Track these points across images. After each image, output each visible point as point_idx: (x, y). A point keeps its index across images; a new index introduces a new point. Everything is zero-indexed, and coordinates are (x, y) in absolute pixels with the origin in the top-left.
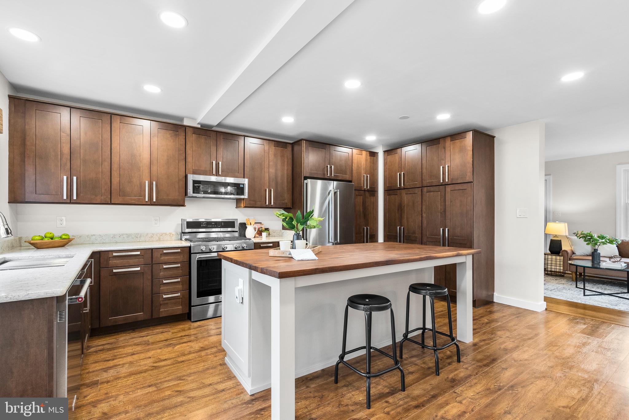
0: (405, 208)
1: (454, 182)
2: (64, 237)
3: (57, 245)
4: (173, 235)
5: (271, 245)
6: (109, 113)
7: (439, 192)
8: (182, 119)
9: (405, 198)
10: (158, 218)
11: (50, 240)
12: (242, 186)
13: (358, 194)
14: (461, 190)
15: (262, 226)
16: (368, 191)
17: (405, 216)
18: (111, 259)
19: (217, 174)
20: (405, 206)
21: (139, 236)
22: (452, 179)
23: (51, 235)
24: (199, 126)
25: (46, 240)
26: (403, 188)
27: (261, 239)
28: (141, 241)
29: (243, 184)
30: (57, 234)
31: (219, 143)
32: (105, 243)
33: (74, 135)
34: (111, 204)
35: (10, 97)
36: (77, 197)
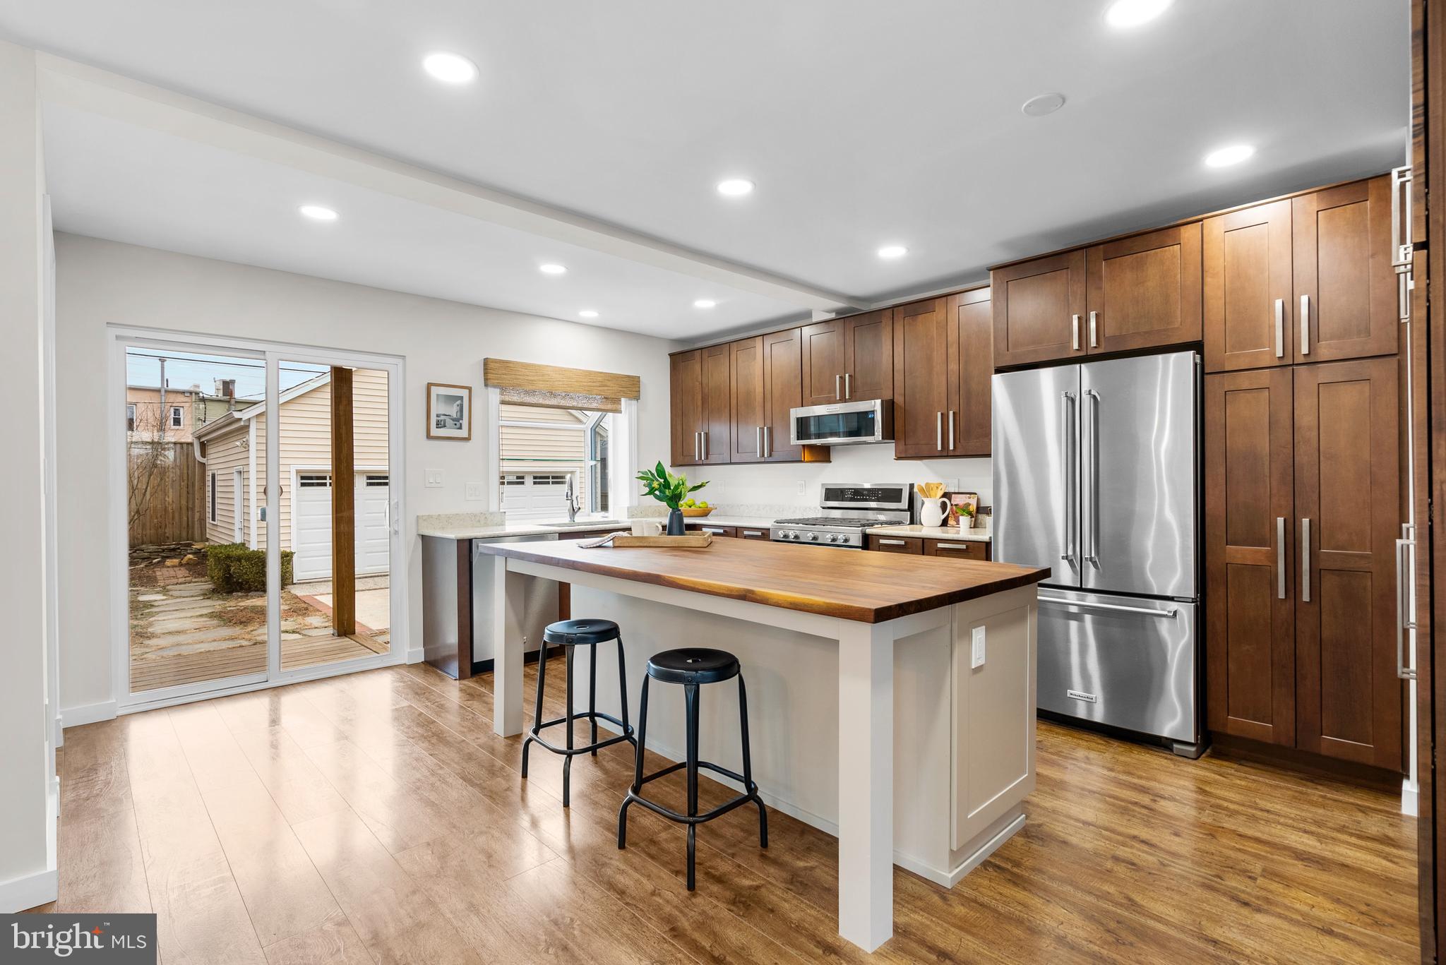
3: (692, 514)
5: (903, 543)
19: (843, 400)
21: (781, 510)
29: (873, 412)
31: (848, 338)
33: (705, 381)
34: (731, 463)
35: (671, 355)
36: (707, 458)
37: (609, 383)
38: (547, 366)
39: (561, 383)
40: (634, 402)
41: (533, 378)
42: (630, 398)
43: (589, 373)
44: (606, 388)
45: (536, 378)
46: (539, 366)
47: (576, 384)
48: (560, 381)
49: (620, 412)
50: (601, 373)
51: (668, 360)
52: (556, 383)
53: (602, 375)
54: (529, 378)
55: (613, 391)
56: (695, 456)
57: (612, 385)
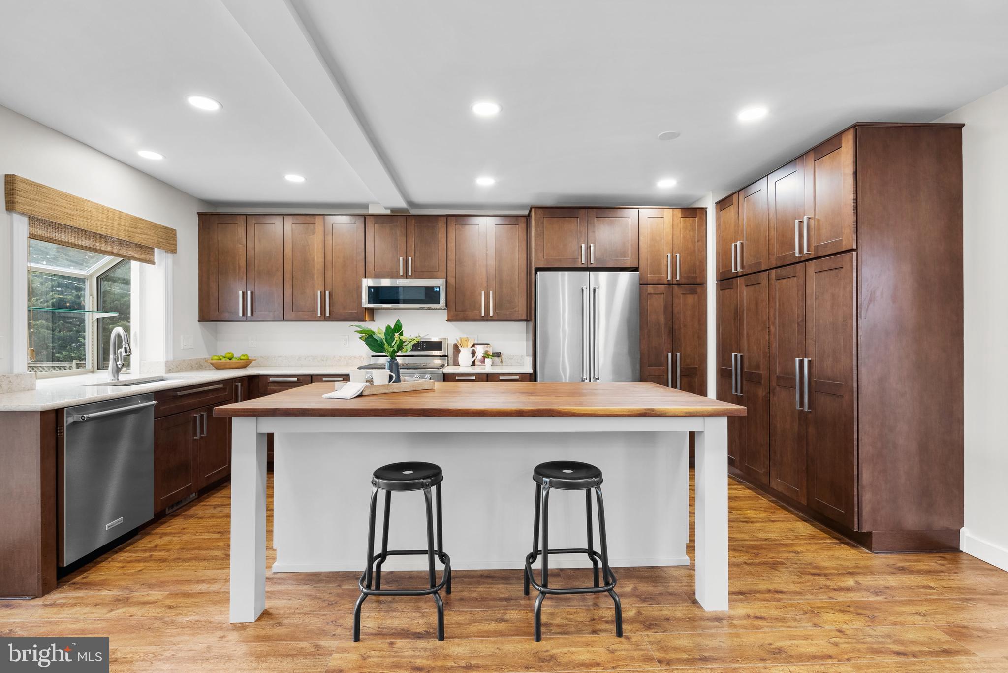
0: (745, 315)
1: (820, 254)
2: (242, 358)
3: (234, 366)
4: (364, 358)
5: (474, 378)
6: (280, 215)
7: (796, 278)
8: (366, 206)
9: (745, 294)
10: (347, 337)
11: (228, 361)
12: (438, 290)
13: (652, 292)
14: (833, 271)
15: (488, 349)
16: (678, 284)
17: (745, 332)
18: (269, 384)
19: (406, 276)
20: (744, 310)
21: (325, 359)
22: (817, 247)
23: (228, 356)
24: (388, 212)
25: (223, 360)
26: (741, 275)
27: (484, 369)
28: (327, 365)
29: (438, 287)
30: (237, 355)
31: (409, 231)
32: (291, 366)
33: (250, 245)
34: (283, 320)
35: (199, 214)
36: (252, 314)
37: (149, 232)
38: (87, 201)
39: (101, 223)
40: (170, 255)
41: (70, 212)
42: (167, 251)
43: (131, 218)
44: (146, 237)
45: (74, 212)
46: (78, 199)
47: (117, 226)
48: (101, 221)
49: (153, 263)
50: (142, 219)
51: (196, 219)
52: (97, 222)
53: (143, 222)
54: (67, 211)
55: (153, 241)
56: (238, 312)
57: (152, 235)
